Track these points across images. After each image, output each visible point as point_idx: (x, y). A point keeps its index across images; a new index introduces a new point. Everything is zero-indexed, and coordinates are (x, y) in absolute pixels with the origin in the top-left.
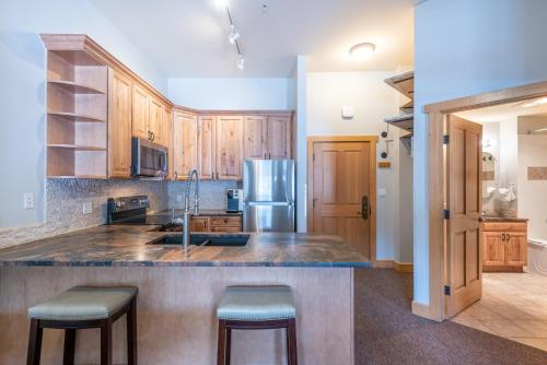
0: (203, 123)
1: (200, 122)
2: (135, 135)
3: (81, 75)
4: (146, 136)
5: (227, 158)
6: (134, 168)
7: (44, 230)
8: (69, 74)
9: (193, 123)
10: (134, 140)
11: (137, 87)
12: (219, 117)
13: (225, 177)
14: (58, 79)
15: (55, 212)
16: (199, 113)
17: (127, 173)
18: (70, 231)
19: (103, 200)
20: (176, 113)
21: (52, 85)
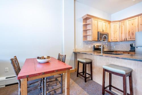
0: (121, 24)
1: (120, 23)
2: (98, 31)
3: (88, 22)
4: (102, 31)
5: (131, 33)
6: (98, 39)
7: (83, 50)
8: (86, 22)
9: (118, 25)
10: (98, 32)
11: (99, 20)
12: (127, 20)
13: (130, 40)
14: (84, 24)
15: (84, 47)
16: (120, 21)
17: (97, 39)
18: (87, 51)
19: (93, 46)
20: (111, 23)
21: (84, 25)
